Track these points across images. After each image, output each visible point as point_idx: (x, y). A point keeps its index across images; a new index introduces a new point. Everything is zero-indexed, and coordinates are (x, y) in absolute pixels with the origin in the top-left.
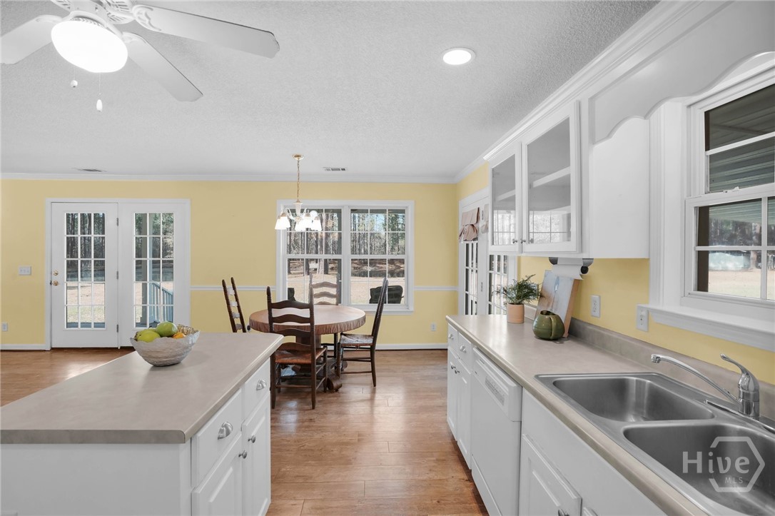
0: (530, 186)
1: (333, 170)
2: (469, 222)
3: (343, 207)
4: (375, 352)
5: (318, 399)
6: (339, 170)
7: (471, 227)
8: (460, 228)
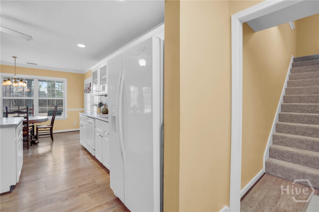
0: (101, 78)
1: (30, 64)
2: (87, 87)
3: (35, 78)
4: (53, 134)
5: (29, 147)
6: (34, 64)
7: (88, 89)
8: (85, 89)
